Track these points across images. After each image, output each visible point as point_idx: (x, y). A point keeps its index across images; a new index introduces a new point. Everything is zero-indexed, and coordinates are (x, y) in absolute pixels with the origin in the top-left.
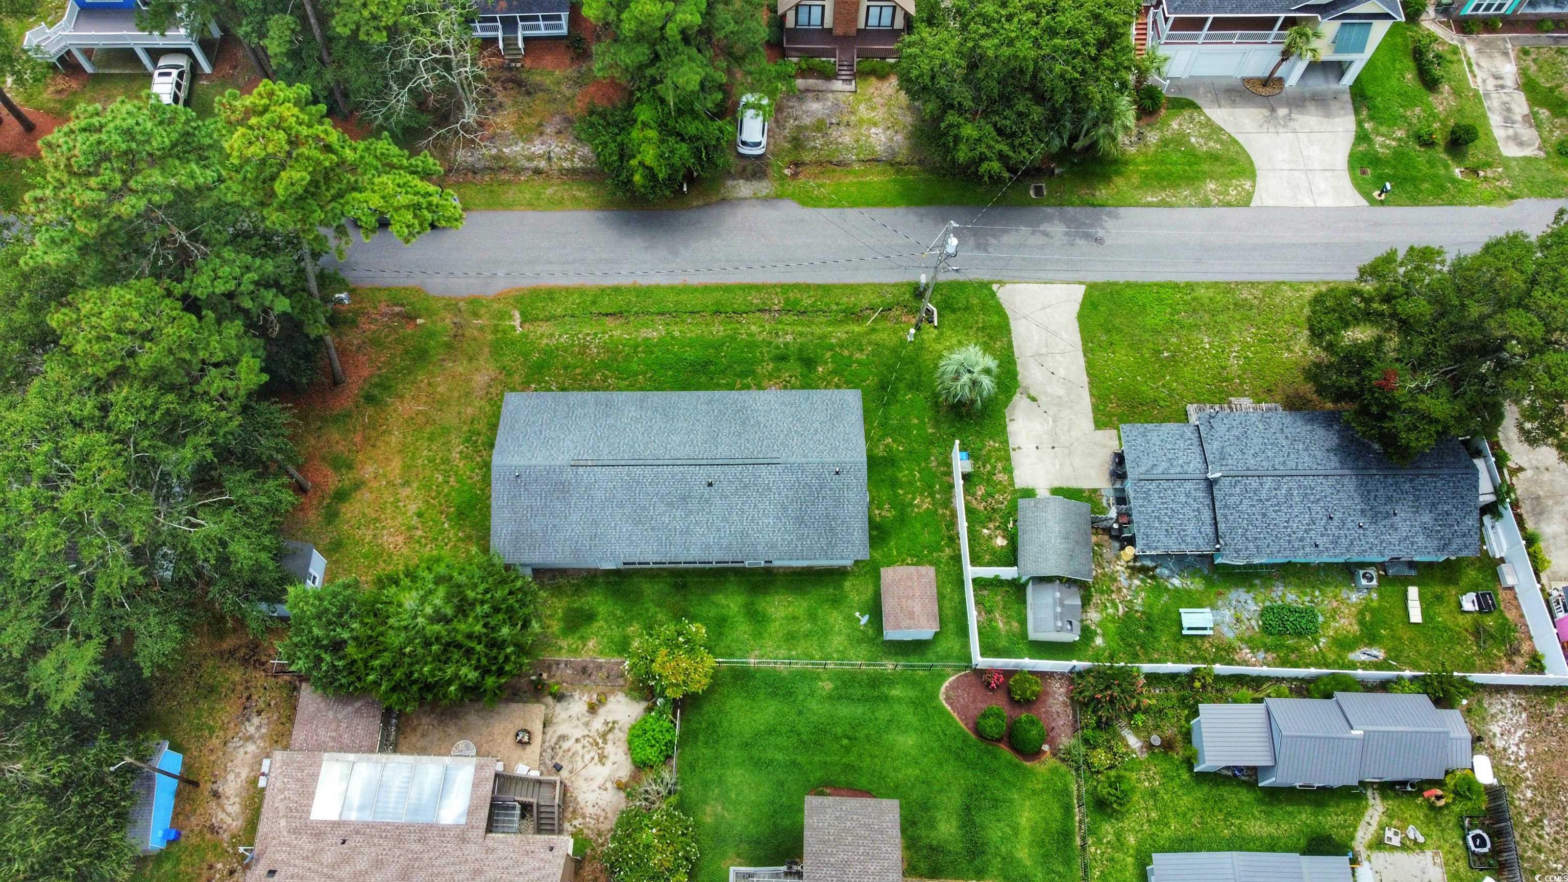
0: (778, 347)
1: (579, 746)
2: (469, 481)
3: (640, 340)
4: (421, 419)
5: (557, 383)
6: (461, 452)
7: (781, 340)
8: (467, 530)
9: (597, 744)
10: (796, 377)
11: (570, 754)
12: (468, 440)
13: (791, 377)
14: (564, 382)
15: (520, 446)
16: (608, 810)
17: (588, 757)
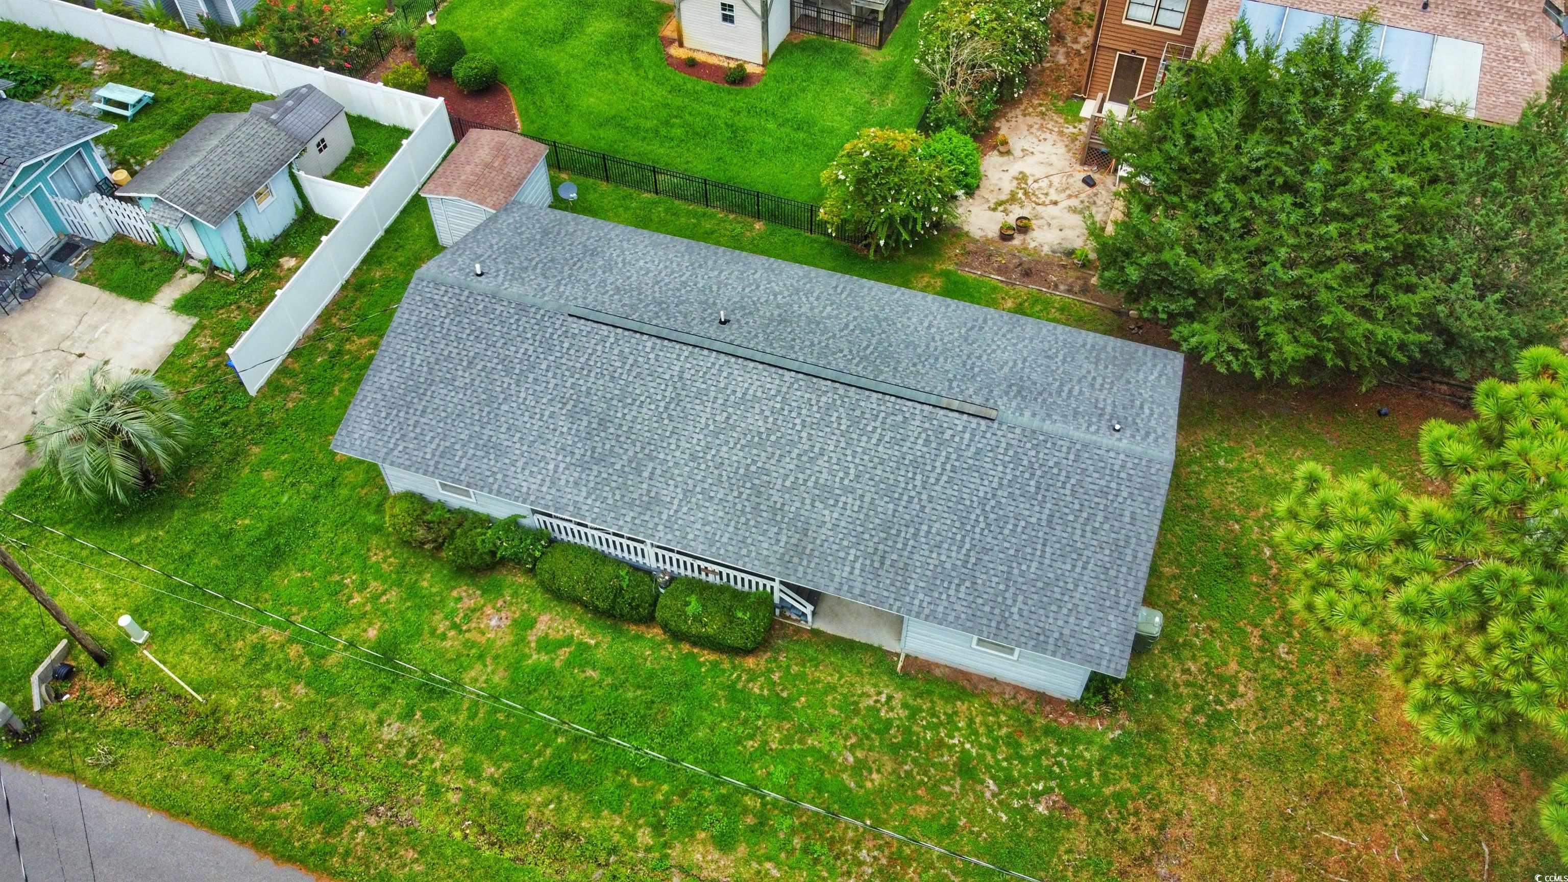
0: (429, 716)
1: (1053, 196)
2: (1216, 625)
3: (742, 850)
4: (1339, 807)
5: (979, 797)
6: (1233, 695)
7: (412, 731)
8: (1222, 532)
9: (1026, 193)
10: (433, 632)
11: (1068, 192)
12: (1219, 719)
13: (444, 637)
14: (964, 791)
15: (1104, 493)
16: (1026, 133)
17: (1044, 184)
